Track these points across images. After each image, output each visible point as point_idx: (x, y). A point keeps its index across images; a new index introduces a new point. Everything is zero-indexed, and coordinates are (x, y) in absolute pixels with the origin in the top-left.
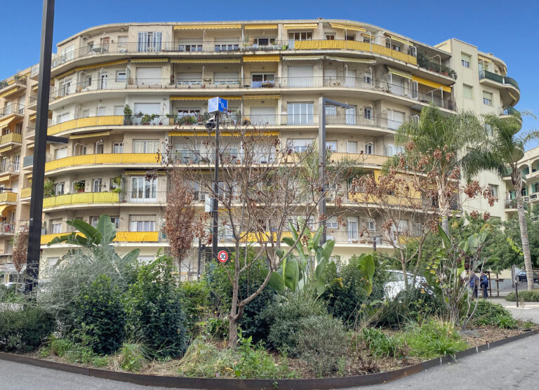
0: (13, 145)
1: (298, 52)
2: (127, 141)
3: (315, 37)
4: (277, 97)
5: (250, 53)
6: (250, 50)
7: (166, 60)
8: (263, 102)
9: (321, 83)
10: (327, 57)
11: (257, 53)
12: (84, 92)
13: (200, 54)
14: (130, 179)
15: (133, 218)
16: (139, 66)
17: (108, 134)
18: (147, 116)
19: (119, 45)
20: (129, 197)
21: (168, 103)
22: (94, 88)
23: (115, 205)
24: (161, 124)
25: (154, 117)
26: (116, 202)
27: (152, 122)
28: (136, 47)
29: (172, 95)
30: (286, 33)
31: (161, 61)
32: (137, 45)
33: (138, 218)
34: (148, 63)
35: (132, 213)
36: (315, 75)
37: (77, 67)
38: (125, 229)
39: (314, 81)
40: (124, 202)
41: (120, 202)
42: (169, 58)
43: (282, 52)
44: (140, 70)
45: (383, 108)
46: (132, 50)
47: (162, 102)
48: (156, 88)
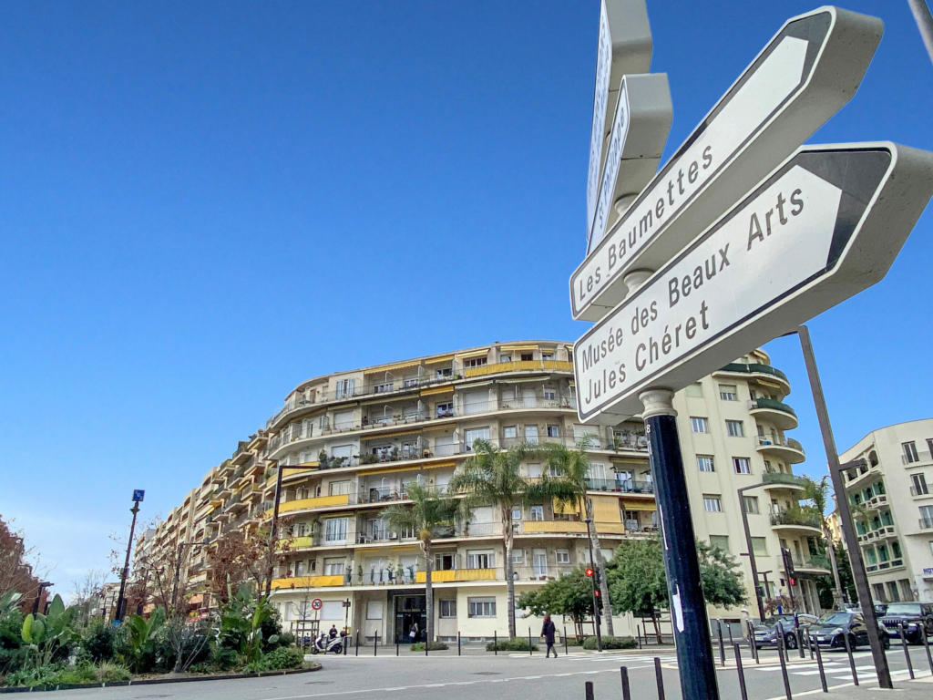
0: (254, 495)
1: (468, 380)
2: (325, 485)
3: (489, 362)
4: (454, 426)
5: (425, 387)
6: (424, 385)
7: (356, 404)
8: (446, 431)
9: (495, 405)
10: (497, 381)
11: (431, 386)
12: (297, 441)
13: (382, 394)
14: (326, 522)
15: (328, 561)
16: (336, 413)
17: (306, 480)
18: (338, 459)
19: (324, 395)
20: (324, 541)
21: (358, 444)
22: (304, 437)
23: (309, 549)
24: (349, 466)
25: (343, 459)
26: (310, 547)
27: (343, 464)
28: (334, 396)
29: (362, 436)
30: (461, 363)
31: (351, 405)
32: (335, 394)
33: (332, 561)
34: (341, 409)
35: (326, 556)
36: (490, 399)
37: (292, 419)
38: (320, 573)
39: (488, 405)
40: (318, 545)
41: (313, 546)
42: (358, 401)
43: (454, 382)
44: (338, 416)
45: (567, 423)
46: (331, 398)
47: (354, 443)
48: (345, 432)
